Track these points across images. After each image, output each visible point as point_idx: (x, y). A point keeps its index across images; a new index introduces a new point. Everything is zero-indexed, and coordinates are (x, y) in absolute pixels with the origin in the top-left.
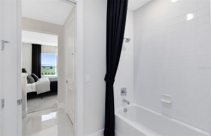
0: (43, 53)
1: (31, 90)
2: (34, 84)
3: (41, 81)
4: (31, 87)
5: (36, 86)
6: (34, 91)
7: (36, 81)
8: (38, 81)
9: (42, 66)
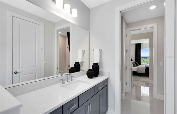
0: (142, 48)
1: (134, 70)
2: (136, 67)
3: (140, 66)
4: (135, 69)
5: (137, 68)
6: (136, 71)
7: (137, 66)
8: (138, 66)
9: (141, 57)
